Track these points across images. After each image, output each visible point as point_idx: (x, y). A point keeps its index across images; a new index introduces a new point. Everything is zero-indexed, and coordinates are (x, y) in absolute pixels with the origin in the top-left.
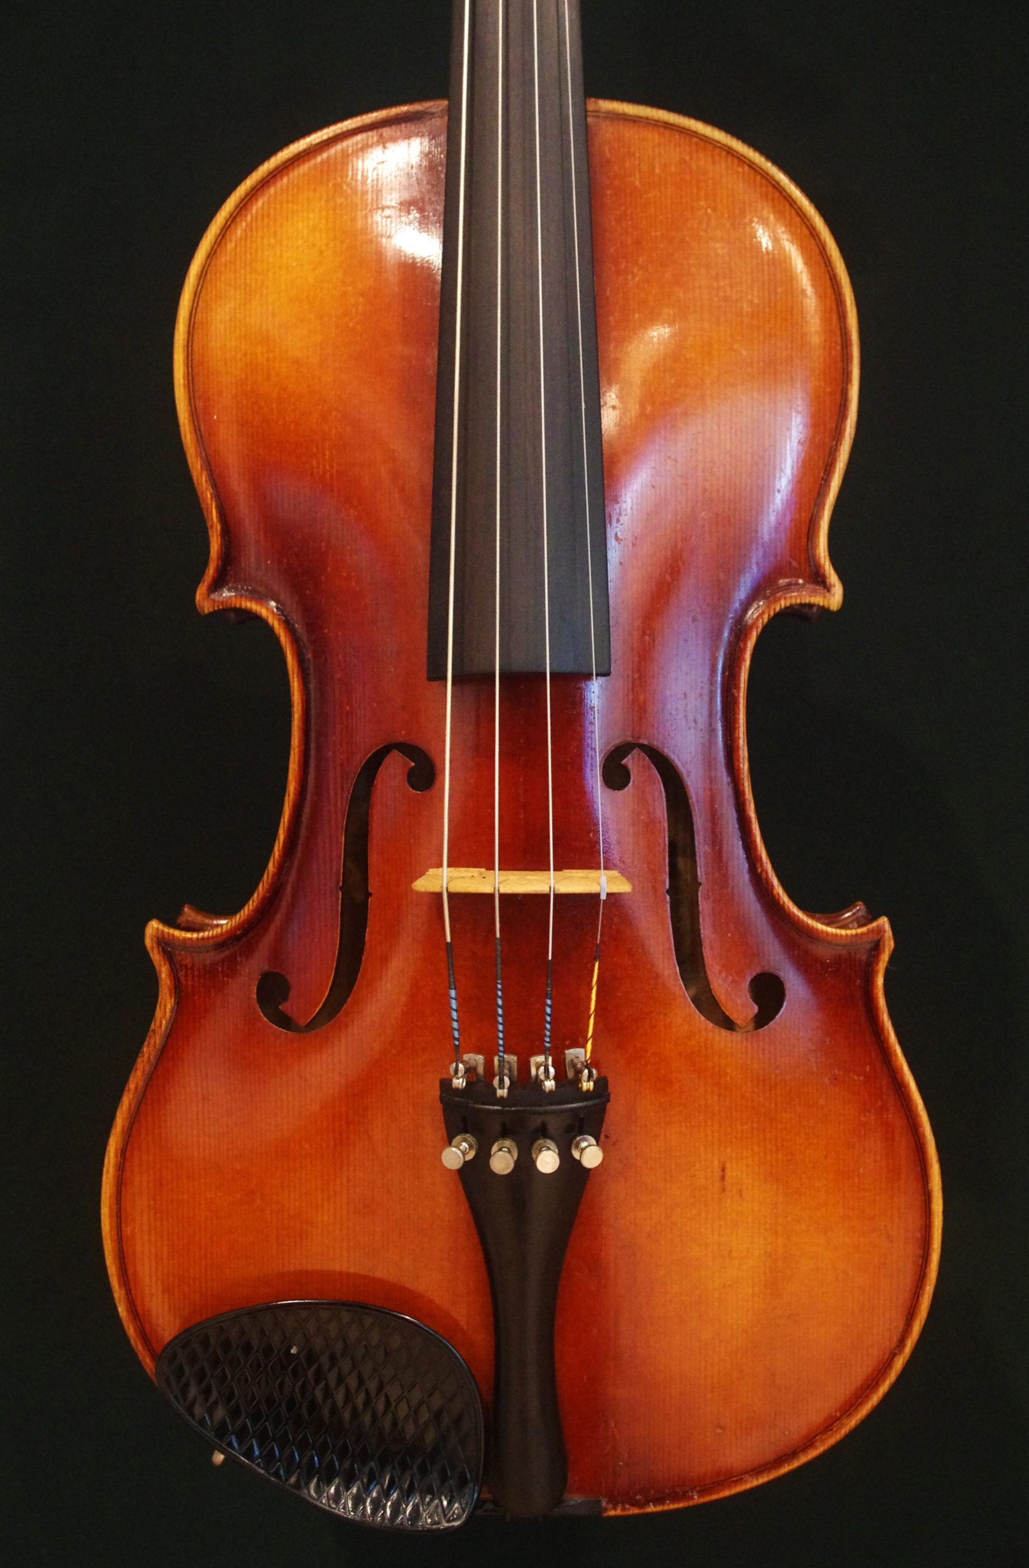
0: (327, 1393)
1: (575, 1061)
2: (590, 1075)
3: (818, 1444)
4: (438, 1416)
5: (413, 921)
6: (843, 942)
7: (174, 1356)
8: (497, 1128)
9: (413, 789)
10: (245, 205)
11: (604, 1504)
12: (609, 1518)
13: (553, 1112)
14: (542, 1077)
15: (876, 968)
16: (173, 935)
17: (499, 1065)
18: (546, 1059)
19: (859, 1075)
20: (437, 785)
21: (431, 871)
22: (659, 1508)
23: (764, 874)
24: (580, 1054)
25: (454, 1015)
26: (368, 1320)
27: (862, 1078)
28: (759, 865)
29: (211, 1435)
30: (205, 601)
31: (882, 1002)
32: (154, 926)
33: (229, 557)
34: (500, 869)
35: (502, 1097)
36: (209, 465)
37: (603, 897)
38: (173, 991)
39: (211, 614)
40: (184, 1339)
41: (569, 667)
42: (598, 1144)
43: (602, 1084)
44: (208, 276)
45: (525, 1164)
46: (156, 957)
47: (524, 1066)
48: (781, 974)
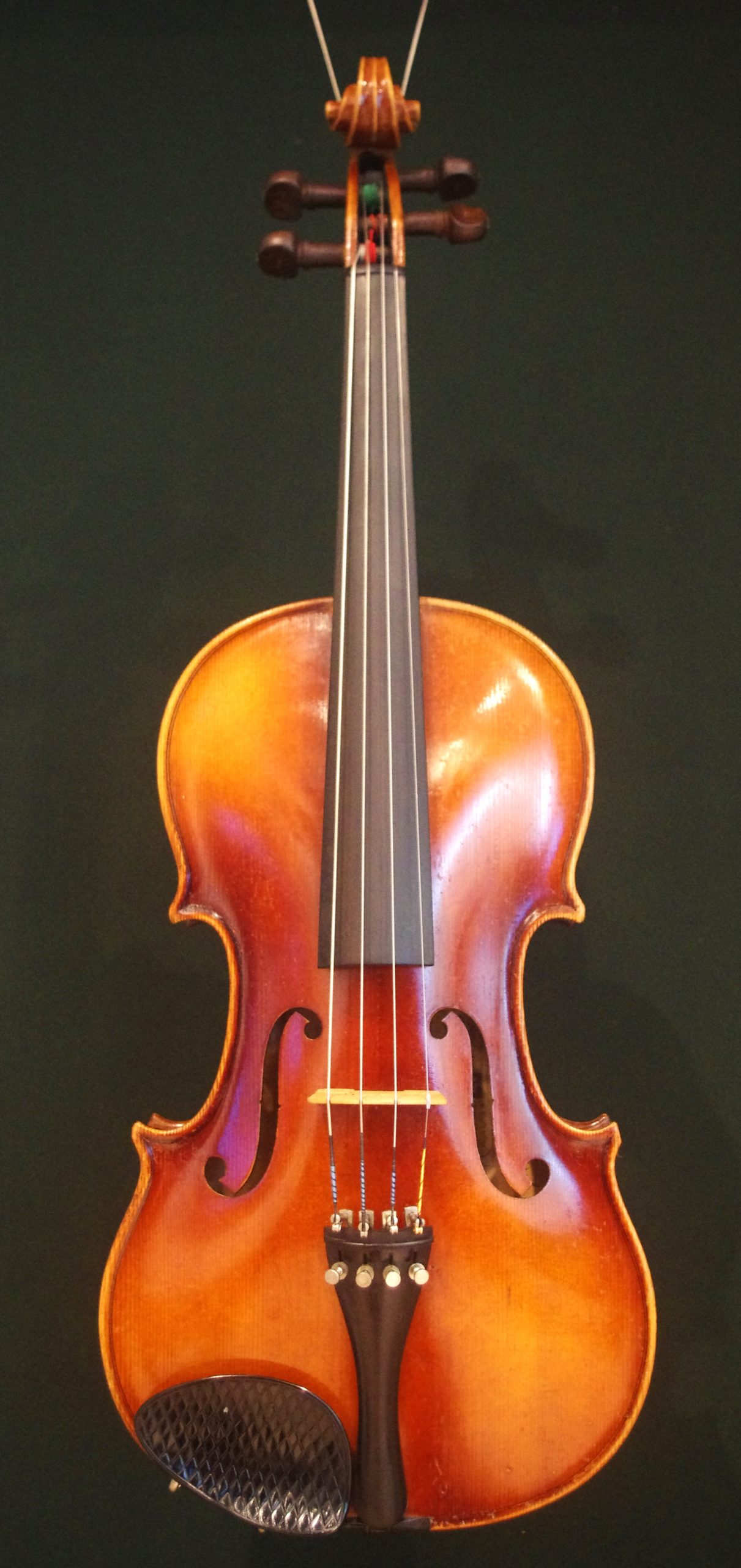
0: (247, 1441)
1: (411, 1215)
2: (421, 1223)
3: (575, 1480)
4: (316, 1444)
5: (309, 1124)
6: (588, 1139)
7: (145, 1415)
8: (361, 1259)
9: (308, 1037)
10: (205, 662)
11: (431, 1521)
12: (437, 1532)
13: (396, 1248)
14: (390, 1224)
15: (610, 1156)
16: (151, 1132)
17: (363, 1216)
18: (392, 1213)
19: (599, 1228)
20: (323, 1035)
21: (320, 1091)
22: (469, 1525)
23: (535, 1094)
24: (414, 1210)
25: (334, 1183)
26: (274, 1390)
27: (601, 1230)
28: (532, 1089)
29: (170, 1467)
30: (175, 915)
31: (613, 1179)
32: (138, 1127)
33: (192, 886)
34: (363, 1090)
35: (364, 1237)
36: (179, 827)
37: (428, 1107)
38: (150, 1169)
39: (179, 923)
40: (153, 1401)
41: (407, 961)
42: (426, 1269)
43: (428, 1231)
44: (180, 708)
45: (379, 1282)
46: (139, 1146)
47: (378, 1218)
48: (547, 1160)
